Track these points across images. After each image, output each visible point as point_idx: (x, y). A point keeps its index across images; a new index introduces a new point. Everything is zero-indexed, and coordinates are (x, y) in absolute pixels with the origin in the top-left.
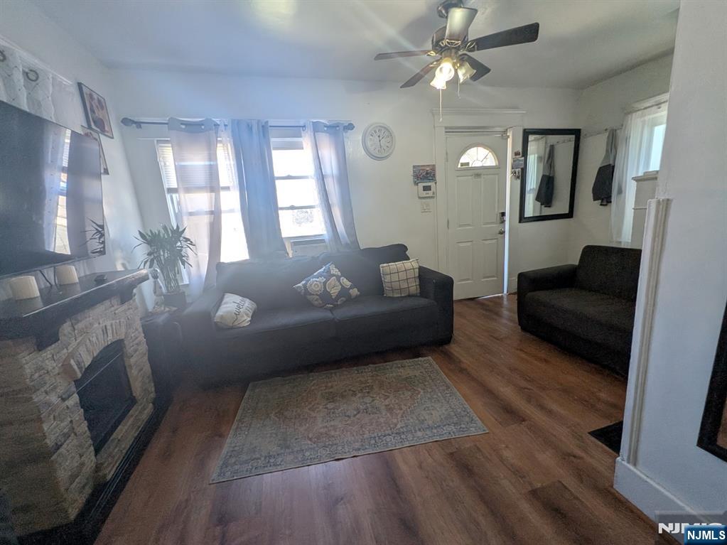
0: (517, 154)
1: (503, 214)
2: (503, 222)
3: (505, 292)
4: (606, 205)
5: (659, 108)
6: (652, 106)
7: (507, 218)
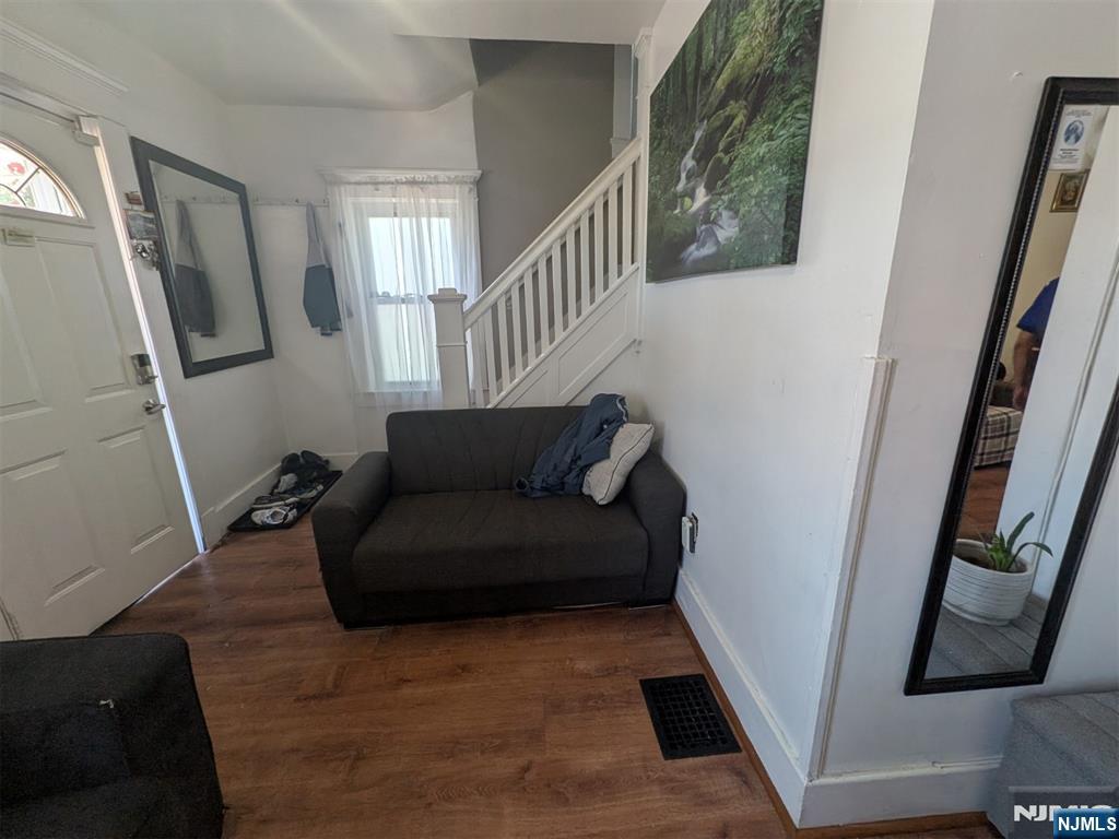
0: (131, 199)
1: (143, 360)
2: (148, 380)
3: (201, 548)
4: (330, 334)
5: (377, 190)
6: (366, 183)
7: (155, 368)
